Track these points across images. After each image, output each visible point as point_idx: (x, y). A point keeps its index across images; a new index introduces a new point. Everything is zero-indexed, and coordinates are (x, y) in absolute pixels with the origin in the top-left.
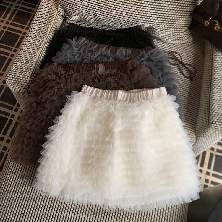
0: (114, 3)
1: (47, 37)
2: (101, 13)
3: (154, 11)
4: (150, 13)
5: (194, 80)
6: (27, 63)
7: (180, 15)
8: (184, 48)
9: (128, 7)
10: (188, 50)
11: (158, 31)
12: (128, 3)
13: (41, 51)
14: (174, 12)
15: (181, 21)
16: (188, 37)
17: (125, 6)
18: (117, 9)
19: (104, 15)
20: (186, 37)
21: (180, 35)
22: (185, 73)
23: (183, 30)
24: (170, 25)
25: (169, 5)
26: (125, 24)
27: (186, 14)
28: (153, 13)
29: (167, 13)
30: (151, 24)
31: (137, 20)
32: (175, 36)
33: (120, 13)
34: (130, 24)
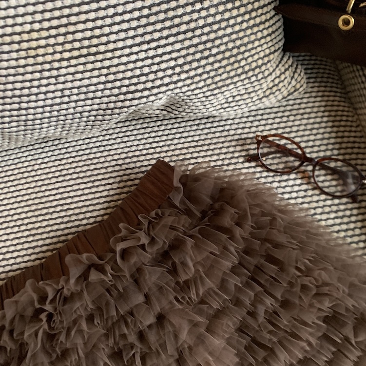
0: (23, 74)
2: (5, 117)
3: (160, 51)
4: (149, 61)
7: (247, 28)
9: (72, 70)
10: (304, 109)
11: (201, 102)
12: (68, 59)
14: (224, 29)
15: (257, 43)
16: (292, 74)
17: (63, 71)
18: (43, 89)
19: (15, 118)
20: (285, 78)
21: (269, 81)
22: (326, 184)
23: (271, 67)
24: (229, 68)
25: (199, 11)
27: (263, 18)
28: (161, 56)
29: (204, 38)
30: (169, 93)
31: (122, 97)
32: (256, 91)
33: (61, 97)
34: (105, 114)
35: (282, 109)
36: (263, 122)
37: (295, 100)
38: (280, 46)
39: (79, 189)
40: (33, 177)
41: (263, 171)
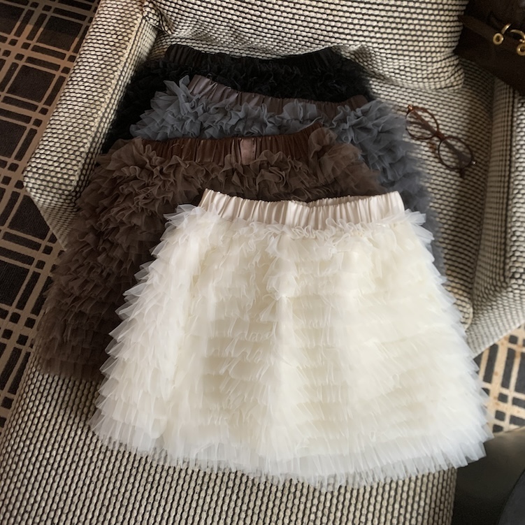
1: (118, 78)
2: (246, 18)
3: (370, 12)
4: (360, 16)
5: (469, 176)
6: (73, 138)
7: (433, 20)
8: (442, 98)
10: (453, 103)
11: (382, 60)
13: (106, 112)
14: (418, 14)
15: (436, 34)
16: (453, 72)
18: (282, 9)
19: (252, 22)
20: (447, 71)
21: (434, 67)
22: (446, 158)
23: (440, 56)
24: (410, 43)
26: (303, 43)
27: (447, 18)
28: (370, 15)
29: (402, 15)
30: (364, 43)
31: (331, 34)
32: (422, 70)
33: (291, 19)
35: (437, 97)
36: (419, 101)
38: (453, 46)
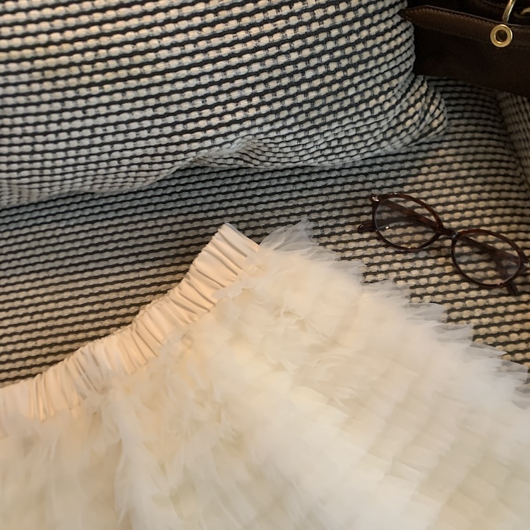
0: (38, 104)
2: (12, 162)
3: (230, 74)
4: (215, 88)
7: (357, 42)
8: (421, 155)
9: (105, 99)
10: (443, 156)
11: (291, 147)
12: (101, 84)
14: (324, 42)
15: (372, 64)
16: (426, 108)
17: (93, 101)
18: (66, 126)
20: (415, 113)
21: (391, 118)
22: (471, 267)
23: (393, 96)
24: (330, 99)
25: (286, 17)
27: (382, 27)
28: (232, 80)
29: (294, 56)
30: (244, 133)
31: (176, 139)
32: (372, 132)
33: (91, 137)
34: (154, 161)
35: (411, 157)
36: (383, 175)
37: (430, 143)
38: (408, 67)
39: (117, 265)
40: (53, 245)
41: (380, 246)
